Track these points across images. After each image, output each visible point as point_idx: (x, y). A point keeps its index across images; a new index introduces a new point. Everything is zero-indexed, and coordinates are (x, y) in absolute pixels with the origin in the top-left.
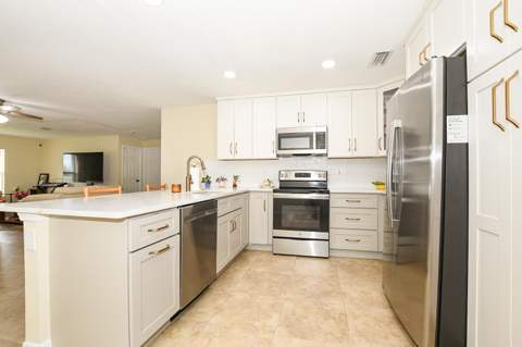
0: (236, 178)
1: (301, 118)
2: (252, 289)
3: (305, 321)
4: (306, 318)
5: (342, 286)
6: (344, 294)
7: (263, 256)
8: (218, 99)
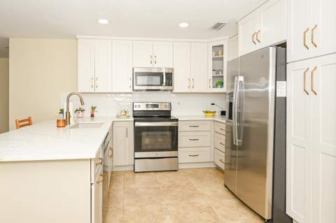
0: (93, 108)
1: (153, 60)
2: (137, 201)
3: (188, 216)
4: (188, 214)
5: (198, 189)
6: (202, 194)
7: (127, 175)
8: (77, 37)
